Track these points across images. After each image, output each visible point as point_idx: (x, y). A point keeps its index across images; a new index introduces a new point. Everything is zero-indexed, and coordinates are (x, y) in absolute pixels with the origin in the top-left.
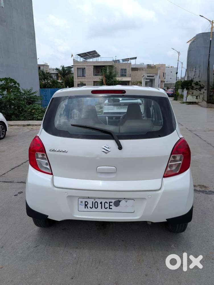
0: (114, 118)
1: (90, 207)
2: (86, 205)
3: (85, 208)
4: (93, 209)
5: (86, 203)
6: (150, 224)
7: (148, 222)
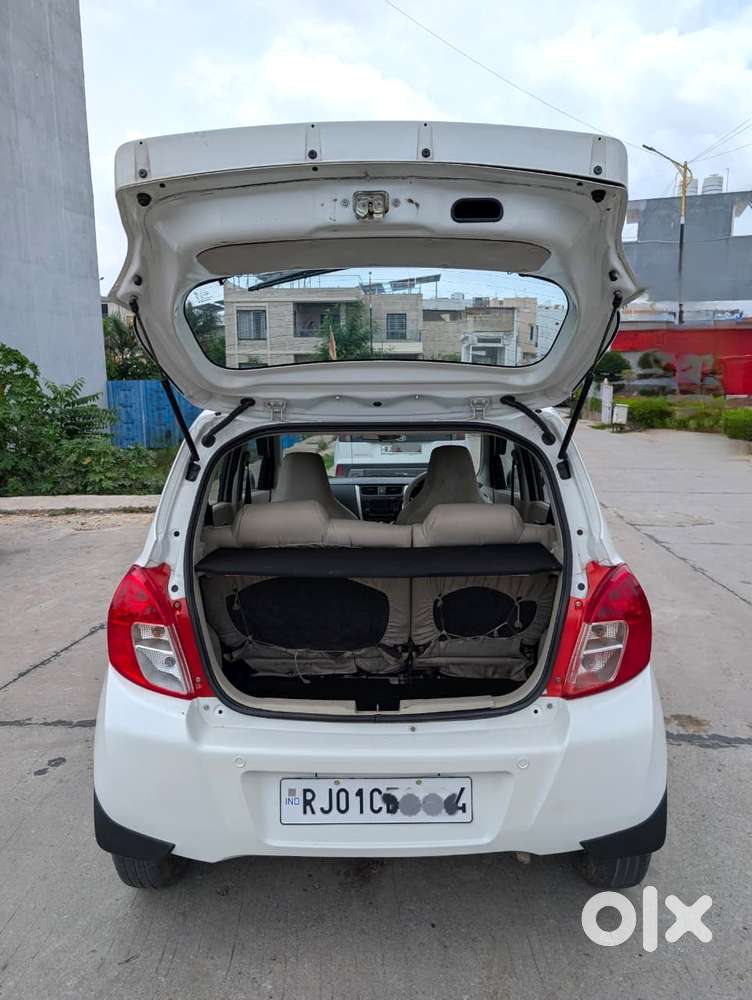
0: (381, 490)
1: (322, 809)
2: (307, 803)
3: (305, 812)
4: (331, 813)
5: (309, 796)
6: (527, 860)
7: (518, 856)
